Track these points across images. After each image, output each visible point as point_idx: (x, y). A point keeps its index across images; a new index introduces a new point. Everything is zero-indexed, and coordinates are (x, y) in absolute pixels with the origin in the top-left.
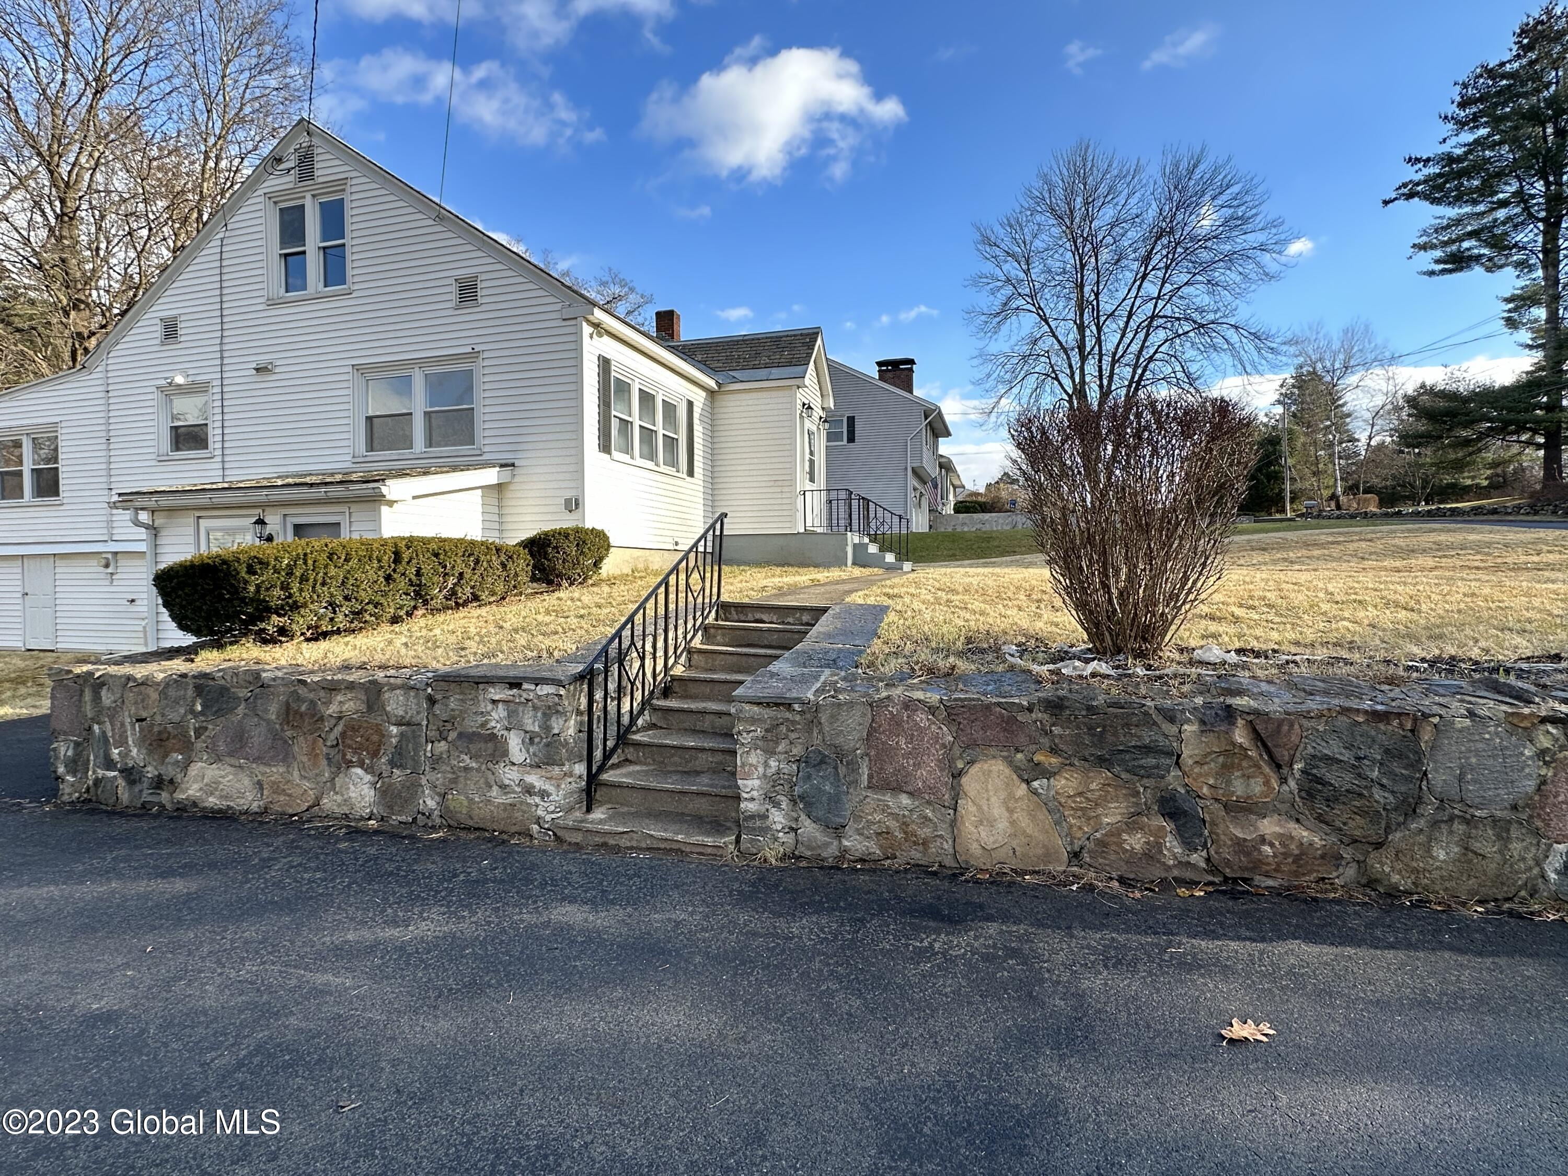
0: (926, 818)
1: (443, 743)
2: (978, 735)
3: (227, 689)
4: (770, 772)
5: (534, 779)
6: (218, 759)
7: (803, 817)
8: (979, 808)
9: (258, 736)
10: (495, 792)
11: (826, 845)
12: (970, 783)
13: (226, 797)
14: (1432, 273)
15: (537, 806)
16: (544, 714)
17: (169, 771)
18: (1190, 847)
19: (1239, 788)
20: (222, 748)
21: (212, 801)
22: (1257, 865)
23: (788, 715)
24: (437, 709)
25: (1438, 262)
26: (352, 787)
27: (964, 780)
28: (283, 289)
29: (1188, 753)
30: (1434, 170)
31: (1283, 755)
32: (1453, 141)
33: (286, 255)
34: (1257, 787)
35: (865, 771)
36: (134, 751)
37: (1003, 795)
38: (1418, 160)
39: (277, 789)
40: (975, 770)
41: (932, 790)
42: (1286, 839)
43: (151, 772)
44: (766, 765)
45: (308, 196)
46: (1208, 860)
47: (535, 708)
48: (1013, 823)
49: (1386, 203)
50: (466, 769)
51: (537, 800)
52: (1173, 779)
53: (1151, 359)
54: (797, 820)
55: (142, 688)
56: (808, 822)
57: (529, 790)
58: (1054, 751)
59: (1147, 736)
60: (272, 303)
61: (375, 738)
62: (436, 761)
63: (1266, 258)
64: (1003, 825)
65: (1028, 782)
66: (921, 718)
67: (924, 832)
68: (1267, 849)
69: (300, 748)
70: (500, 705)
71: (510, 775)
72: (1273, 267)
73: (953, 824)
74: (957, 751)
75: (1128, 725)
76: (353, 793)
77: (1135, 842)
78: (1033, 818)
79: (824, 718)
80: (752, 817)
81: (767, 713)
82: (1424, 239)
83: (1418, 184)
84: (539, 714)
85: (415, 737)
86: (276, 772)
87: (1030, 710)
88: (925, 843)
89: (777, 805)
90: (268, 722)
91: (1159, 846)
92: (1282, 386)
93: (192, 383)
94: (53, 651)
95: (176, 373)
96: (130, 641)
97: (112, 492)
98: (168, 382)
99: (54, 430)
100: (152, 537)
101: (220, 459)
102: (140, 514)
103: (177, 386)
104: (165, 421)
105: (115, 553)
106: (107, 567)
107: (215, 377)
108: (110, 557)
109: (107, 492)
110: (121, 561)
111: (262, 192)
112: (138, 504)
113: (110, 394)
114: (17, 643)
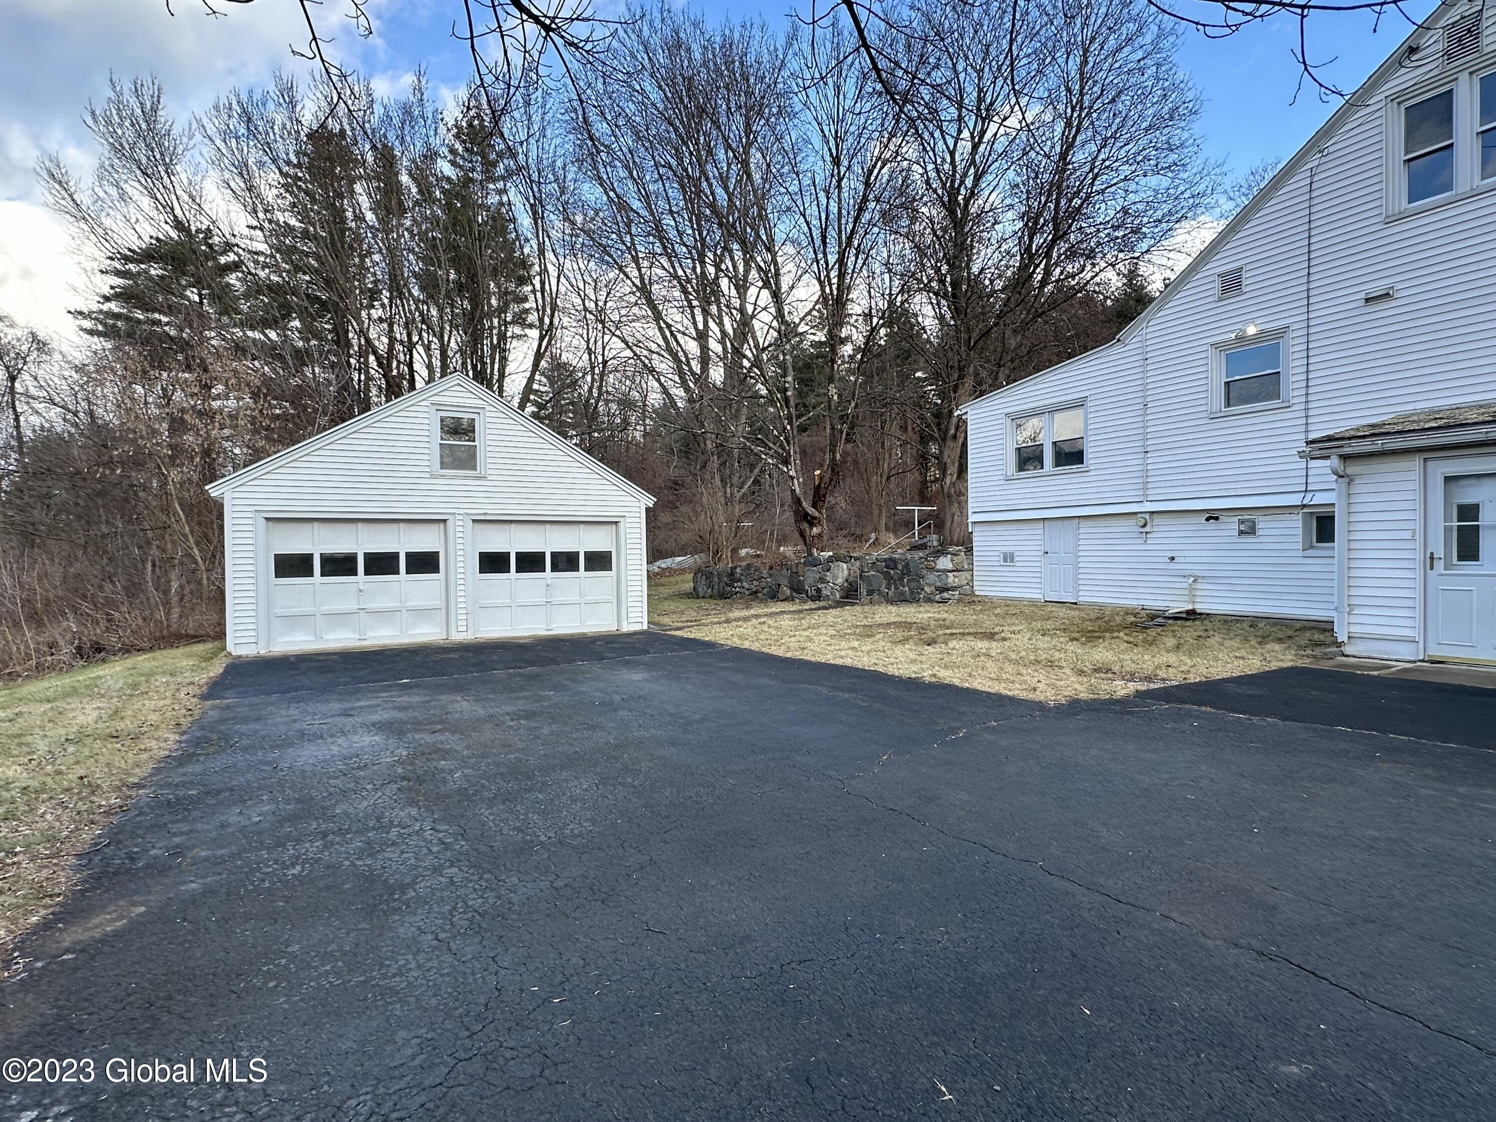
28: (1405, 202)
33: (1410, 160)
45: (1464, 75)
60: (1395, 219)
93: (1262, 332)
94: (1076, 604)
95: (1239, 326)
96: (1167, 598)
97: (1149, 455)
98: (1233, 336)
99: (1079, 404)
100: (1344, 486)
101: (1303, 406)
102: (1335, 461)
103: (1241, 338)
104: (1219, 378)
105: (1152, 513)
106: (1144, 526)
107: (1294, 319)
108: (1147, 516)
109: (1142, 455)
110: (1157, 520)
111: (1382, 96)
112: (1347, 450)
113: (1148, 362)
114: (1037, 595)
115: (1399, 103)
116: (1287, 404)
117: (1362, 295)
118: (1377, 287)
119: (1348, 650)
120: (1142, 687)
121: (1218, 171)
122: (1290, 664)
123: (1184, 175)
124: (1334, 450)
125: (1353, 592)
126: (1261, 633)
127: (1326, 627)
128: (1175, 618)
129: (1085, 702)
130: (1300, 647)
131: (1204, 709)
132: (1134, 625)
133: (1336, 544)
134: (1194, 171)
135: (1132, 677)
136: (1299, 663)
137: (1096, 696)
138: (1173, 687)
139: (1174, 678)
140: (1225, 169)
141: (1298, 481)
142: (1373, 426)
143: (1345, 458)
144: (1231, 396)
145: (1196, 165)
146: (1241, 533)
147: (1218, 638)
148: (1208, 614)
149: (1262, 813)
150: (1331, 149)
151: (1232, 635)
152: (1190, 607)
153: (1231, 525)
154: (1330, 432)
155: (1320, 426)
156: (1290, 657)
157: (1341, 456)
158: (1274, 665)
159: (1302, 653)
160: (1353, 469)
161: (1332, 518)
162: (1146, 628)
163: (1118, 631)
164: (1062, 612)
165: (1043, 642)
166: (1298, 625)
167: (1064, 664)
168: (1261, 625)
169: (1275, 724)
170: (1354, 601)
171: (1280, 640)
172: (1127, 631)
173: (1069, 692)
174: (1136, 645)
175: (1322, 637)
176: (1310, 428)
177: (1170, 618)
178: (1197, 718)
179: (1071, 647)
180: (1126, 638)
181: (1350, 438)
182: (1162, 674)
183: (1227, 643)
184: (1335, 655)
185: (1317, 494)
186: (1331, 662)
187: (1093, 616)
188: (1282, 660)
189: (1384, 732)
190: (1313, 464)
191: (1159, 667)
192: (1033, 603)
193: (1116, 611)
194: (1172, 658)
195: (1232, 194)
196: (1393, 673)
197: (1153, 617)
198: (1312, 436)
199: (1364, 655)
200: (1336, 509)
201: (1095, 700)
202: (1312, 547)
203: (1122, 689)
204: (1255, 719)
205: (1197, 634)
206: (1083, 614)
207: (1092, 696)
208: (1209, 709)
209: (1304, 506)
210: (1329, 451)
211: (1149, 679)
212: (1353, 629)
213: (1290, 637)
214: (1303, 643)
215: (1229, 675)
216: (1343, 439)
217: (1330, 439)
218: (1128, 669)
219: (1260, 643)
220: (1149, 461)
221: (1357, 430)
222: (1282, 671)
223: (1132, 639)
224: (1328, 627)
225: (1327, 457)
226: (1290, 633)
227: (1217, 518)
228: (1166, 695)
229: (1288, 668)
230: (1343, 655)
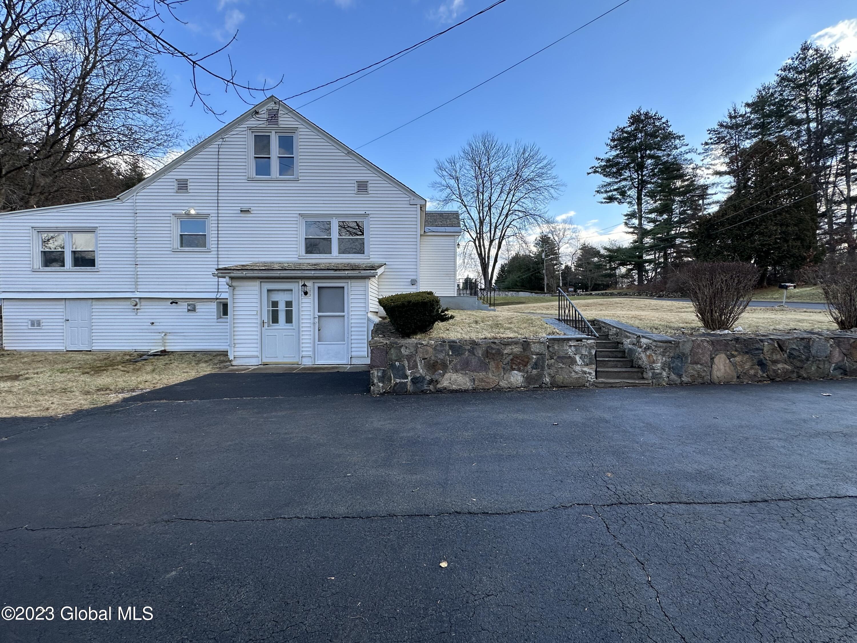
0: (704, 370)
1: (553, 360)
2: (719, 348)
3: (461, 346)
4: (663, 361)
5: (586, 369)
6: (457, 371)
7: (672, 373)
8: (718, 367)
9: (474, 361)
10: (573, 374)
11: (677, 380)
12: (716, 360)
13: (459, 385)
14: (602, 202)
15: (588, 377)
16: (589, 349)
17: (435, 377)
18: (764, 373)
19: (774, 357)
20: (459, 367)
21: (454, 387)
22: (777, 375)
23: (670, 345)
24: (551, 349)
25: (604, 199)
26: (512, 378)
27: (715, 360)
28: (255, 174)
29: (765, 349)
30: (603, 163)
31: (785, 348)
32: (609, 154)
33: (256, 157)
34: (779, 357)
35: (690, 359)
36: (421, 371)
37: (723, 363)
38: (599, 159)
39: (482, 380)
40: (717, 357)
41: (707, 363)
42: (783, 368)
43: (428, 378)
44: (662, 359)
45: (273, 132)
46: (767, 375)
47: (586, 347)
48: (725, 370)
49: (588, 174)
50: (561, 368)
51: (588, 375)
52: (762, 356)
53: (508, 227)
54: (669, 374)
55: (425, 347)
56: (673, 374)
57: (585, 373)
58: (736, 351)
59: (757, 346)
60: (251, 180)
61: (526, 360)
62: (550, 366)
63: (552, 191)
64: (723, 371)
65: (729, 359)
66: (705, 344)
67: (703, 374)
68: (779, 371)
69: (492, 365)
70: (572, 347)
71: (578, 368)
72: (555, 195)
73: (711, 372)
74: (713, 352)
75: (753, 343)
76: (512, 379)
77: (752, 372)
78: (730, 368)
79: (680, 345)
80: (658, 374)
81: (664, 345)
82: (598, 189)
83: (597, 168)
84: (588, 349)
85: (543, 358)
86: (482, 375)
87: (731, 341)
88: (703, 378)
89: (664, 370)
90: (479, 357)
91: (758, 372)
92: (536, 240)
93: (198, 214)
94: (90, 351)
95: (187, 208)
96: (150, 344)
97: (138, 266)
98: (184, 212)
99: (91, 231)
100: (232, 290)
101: (216, 253)
102: (227, 279)
103: (188, 214)
104: (177, 232)
105: (140, 298)
106: (136, 305)
107: (213, 212)
108: (137, 300)
109: (134, 266)
110: (143, 303)
111: (246, 126)
112: (232, 275)
113: (137, 215)
114: (61, 348)
115: (252, 132)
116: (209, 251)
117: (239, 208)
118: (245, 206)
119: (234, 363)
120: (127, 395)
121: (180, 128)
122: (209, 373)
123: (162, 123)
124: (227, 274)
125: (236, 337)
126: (197, 359)
127: (225, 354)
128: (154, 355)
129: (86, 410)
130: (215, 364)
131: (162, 401)
132: (129, 361)
133: (228, 317)
134: (167, 122)
135: (122, 391)
136: (213, 372)
137: (95, 406)
138: (146, 393)
139: (148, 388)
140: (183, 128)
141: (214, 287)
142: (243, 266)
143: (232, 278)
144: (183, 241)
145: (168, 120)
146: (189, 310)
147: (176, 364)
148: (172, 352)
149: (181, 449)
150: (227, 139)
151: (183, 361)
152: (163, 349)
153: (184, 306)
154: (226, 266)
155: (223, 263)
156: (209, 369)
157: (230, 277)
158: (202, 374)
159: (215, 366)
160: (234, 284)
161: (227, 304)
162: (136, 362)
163: (118, 365)
164: (79, 357)
165: (61, 378)
166: (215, 354)
167: (75, 390)
168: (198, 355)
169: (197, 403)
170: (236, 342)
171: (206, 362)
172: (123, 365)
173: (76, 406)
174: (128, 372)
175: (224, 359)
176: (220, 263)
177: (151, 355)
178: (156, 407)
179: (83, 378)
180: (122, 369)
181: (233, 270)
182: (141, 386)
183: (180, 366)
184: (229, 366)
185: (223, 293)
186: (227, 370)
187: (101, 357)
188: (205, 371)
189: (242, 397)
190: (221, 279)
191: (140, 383)
192: (56, 353)
193: (118, 353)
194: (149, 377)
195: (189, 143)
196: (250, 371)
197: (141, 356)
198: (220, 267)
199: (240, 364)
200: (228, 301)
201: (94, 408)
202: (221, 318)
203: (113, 398)
204: (188, 402)
205: (165, 362)
206: (94, 357)
207: (92, 406)
208: (165, 401)
209: (217, 299)
210: (225, 274)
211: (133, 390)
212: (236, 354)
213: (211, 360)
214: (216, 362)
215: (178, 382)
216: (231, 270)
217: (225, 269)
218: (120, 386)
219: (197, 364)
220: (138, 270)
221: (237, 266)
222: (205, 376)
223: (126, 369)
224: (225, 353)
225: (225, 277)
226: (211, 358)
227: (177, 303)
228: (141, 398)
229: (208, 375)
230: (232, 366)
